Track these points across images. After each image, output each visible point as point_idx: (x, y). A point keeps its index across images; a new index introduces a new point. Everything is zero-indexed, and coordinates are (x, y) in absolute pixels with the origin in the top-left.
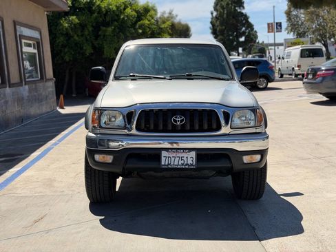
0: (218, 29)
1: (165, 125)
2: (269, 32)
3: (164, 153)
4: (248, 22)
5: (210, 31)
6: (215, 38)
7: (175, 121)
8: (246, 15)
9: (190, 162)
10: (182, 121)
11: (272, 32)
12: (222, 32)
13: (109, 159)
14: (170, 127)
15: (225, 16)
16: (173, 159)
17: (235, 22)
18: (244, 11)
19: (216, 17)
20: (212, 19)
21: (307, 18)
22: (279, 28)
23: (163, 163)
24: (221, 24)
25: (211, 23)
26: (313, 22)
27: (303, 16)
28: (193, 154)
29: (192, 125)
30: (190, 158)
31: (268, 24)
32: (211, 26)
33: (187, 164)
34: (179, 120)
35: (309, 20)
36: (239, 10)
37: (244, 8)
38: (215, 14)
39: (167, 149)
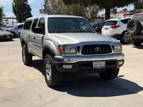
0: (16, 11)
1: (92, 51)
2: (40, 13)
3: (94, 63)
4: (30, 8)
5: (13, 11)
6: (15, 14)
7: (96, 49)
8: (29, 5)
9: (103, 66)
10: (99, 49)
11: (42, 13)
12: (18, 12)
13: (70, 67)
14: (94, 52)
15: (19, 5)
16: (97, 65)
17: (24, 8)
18: (28, 4)
19: (15, 5)
20: (13, 6)
21: (53, 8)
22: (44, 12)
23: (94, 67)
24: (18, 8)
25: (13, 8)
26: (55, 10)
27: (51, 7)
28: (104, 62)
29: (102, 51)
30: (103, 64)
31: (40, 10)
32: (13, 9)
33: (102, 67)
34: (98, 49)
35: (53, 9)
36: (25, 3)
37: (28, 2)
38: (14, 4)
39: (95, 61)
